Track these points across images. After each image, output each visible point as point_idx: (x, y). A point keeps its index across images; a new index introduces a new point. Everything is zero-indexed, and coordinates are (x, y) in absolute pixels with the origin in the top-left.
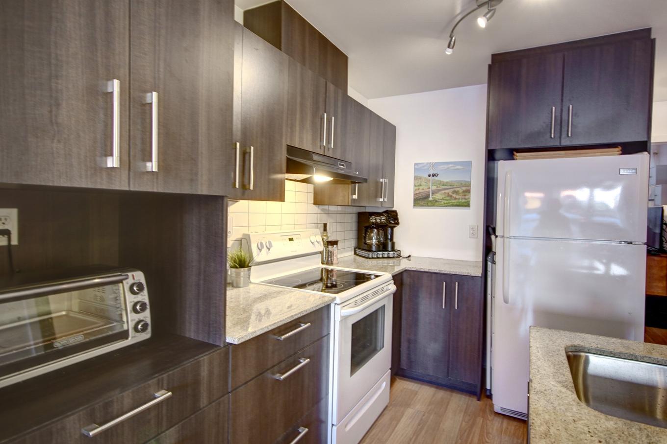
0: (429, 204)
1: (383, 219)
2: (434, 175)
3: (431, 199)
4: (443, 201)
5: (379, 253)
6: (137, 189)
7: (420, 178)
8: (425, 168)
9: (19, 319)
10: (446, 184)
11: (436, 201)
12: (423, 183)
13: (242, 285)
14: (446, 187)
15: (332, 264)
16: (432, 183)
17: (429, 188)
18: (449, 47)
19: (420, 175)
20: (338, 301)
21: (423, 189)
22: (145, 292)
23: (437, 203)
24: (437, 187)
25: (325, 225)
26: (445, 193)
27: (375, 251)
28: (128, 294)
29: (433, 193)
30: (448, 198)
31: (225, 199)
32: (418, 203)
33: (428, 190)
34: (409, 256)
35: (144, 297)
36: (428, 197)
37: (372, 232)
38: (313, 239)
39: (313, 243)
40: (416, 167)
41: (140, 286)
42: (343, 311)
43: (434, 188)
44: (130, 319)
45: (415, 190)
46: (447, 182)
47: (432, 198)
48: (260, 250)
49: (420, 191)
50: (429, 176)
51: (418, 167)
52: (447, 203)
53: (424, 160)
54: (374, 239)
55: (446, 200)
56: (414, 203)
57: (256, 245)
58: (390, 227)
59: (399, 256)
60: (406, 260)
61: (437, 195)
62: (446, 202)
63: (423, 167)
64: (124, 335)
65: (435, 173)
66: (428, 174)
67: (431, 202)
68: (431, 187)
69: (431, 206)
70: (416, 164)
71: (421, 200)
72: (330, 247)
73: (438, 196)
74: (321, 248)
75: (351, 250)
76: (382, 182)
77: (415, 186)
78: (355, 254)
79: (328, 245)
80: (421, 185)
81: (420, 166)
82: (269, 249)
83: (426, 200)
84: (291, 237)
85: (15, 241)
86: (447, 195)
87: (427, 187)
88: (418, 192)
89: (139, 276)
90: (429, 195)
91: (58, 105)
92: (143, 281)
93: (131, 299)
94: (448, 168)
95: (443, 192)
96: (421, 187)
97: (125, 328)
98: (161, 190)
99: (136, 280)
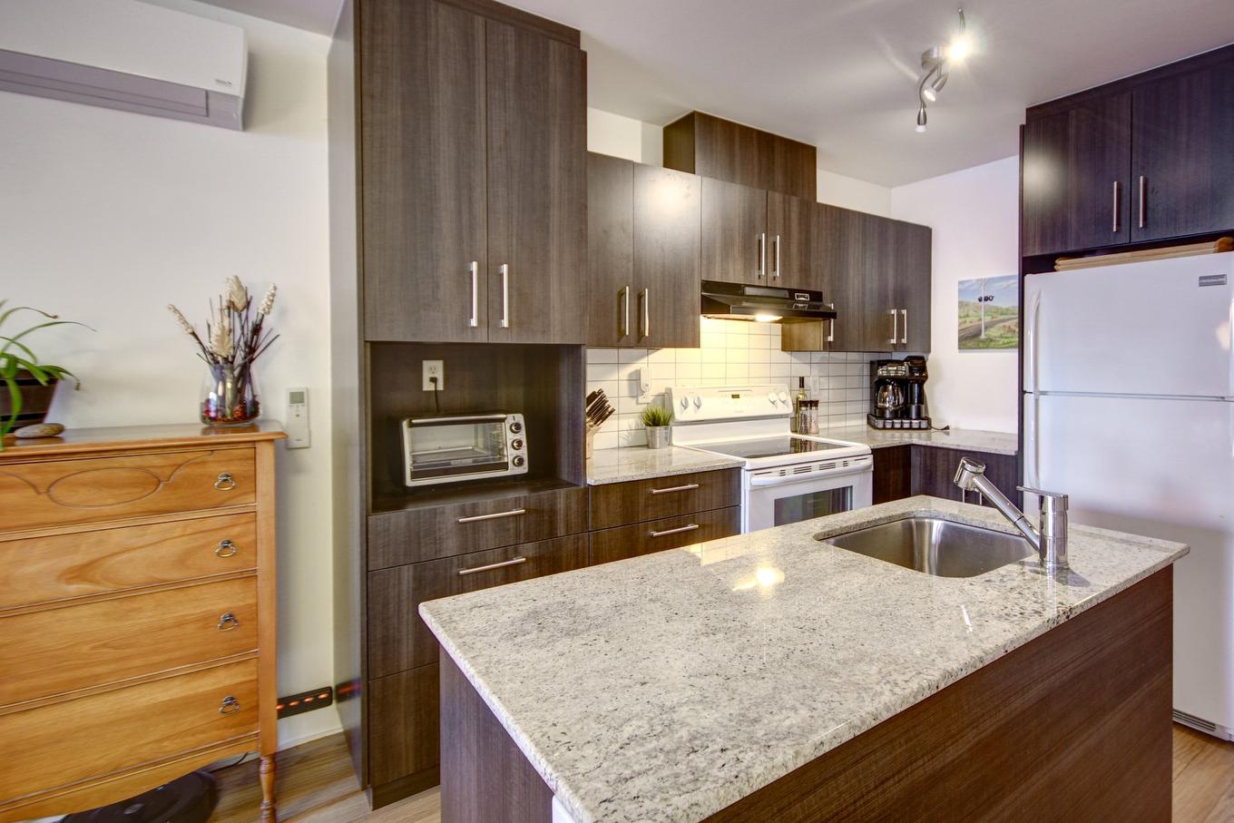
0: (981, 345)
1: (903, 371)
2: (987, 299)
3: (983, 337)
4: (1002, 340)
5: (895, 421)
6: (495, 341)
7: (967, 305)
8: (973, 288)
9: (440, 448)
10: (1005, 312)
11: (991, 340)
12: (971, 313)
13: (658, 445)
14: (1006, 317)
15: (807, 432)
16: (985, 312)
17: (980, 320)
18: (919, 124)
19: (966, 299)
20: (748, 467)
21: (972, 322)
22: (523, 431)
23: (993, 343)
24: (993, 318)
25: (802, 380)
26: (1004, 326)
27: (889, 419)
28: (508, 432)
29: (986, 328)
30: (1009, 335)
31: (582, 347)
32: (964, 345)
33: (977, 323)
34: (947, 428)
35: (522, 436)
36: (978, 334)
37: (885, 390)
38: (773, 397)
39: (773, 403)
40: (962, 287)
41: (518, 426)
42: (753, 479)
43: (988, 319)
44: (510, 454)
45: (960, 324)
46: (1007, 309)
47: (985, 335)
48: (685, 407)
49: (968, 325)
50: (980, 300)
51: (964, 288)
52: (1008, 343)
53: (973, 276)
54: (889, 401)
55: (1006, 338)
56: (959, 345)
57: (679, 402)
58: (917, 381)
59: (929, 427)
60: (941, 434)
61: (992, 330)
62: (1006, 341)
63: (972, 286)
64: (505, 466)
65: (988, 294)
66: (978, 297)
67: (983, 341)
68: (983, 318)
69: (983, 348)
70: (960, 283)
71: (970, 339)
72: (803, 408)
73: (994, 332)
74: (789, 410)
75: (862, 418)
76: (893, 315)
77: (960, 317)
78: (869, 423)
79: (801, 406)
80: (968, 316)
81: (966, 285)
82: (699, 407)
83: (976, 339)
84: (734, 393)
85: (441, 387)
86: (1007, 329)
87: (977, 319)
88: (964, 326)
89: (520, 418)
90: (980, 331)
91: (438, 287)
92: (522, 423)
93: (510, 437)
94: (1008, 286)
95: (1002, 324)
96: (968, 319)
97: (506, 461)
98: (515, 342)
99: (516, 421)
